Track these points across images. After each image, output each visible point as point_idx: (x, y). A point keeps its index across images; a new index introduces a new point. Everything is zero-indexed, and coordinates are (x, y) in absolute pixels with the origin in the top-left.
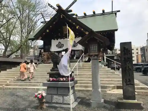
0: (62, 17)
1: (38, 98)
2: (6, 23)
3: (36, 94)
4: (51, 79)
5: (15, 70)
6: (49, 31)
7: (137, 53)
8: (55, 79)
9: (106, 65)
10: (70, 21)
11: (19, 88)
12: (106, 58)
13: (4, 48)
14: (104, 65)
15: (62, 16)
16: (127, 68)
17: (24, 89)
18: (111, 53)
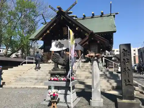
0: (62, 19)
4: (52, 79)
6: (50, 31)
7: (135, 54)
8: (56, 79)
9: (105, 66)
10: (70, 22)
12: (105, 59)
14: (103, 66)
15: (62, 17)
16: (127, 69)
18: (109, 54)
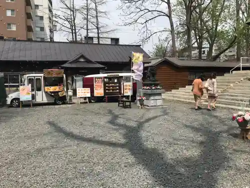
1: (238, 121)
2: (211, 4)
3: (235, 115)
5: (221, 79)
11: (222, 108)
13: (208, 46)
17: (229, 109)
